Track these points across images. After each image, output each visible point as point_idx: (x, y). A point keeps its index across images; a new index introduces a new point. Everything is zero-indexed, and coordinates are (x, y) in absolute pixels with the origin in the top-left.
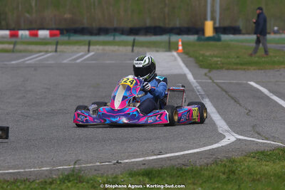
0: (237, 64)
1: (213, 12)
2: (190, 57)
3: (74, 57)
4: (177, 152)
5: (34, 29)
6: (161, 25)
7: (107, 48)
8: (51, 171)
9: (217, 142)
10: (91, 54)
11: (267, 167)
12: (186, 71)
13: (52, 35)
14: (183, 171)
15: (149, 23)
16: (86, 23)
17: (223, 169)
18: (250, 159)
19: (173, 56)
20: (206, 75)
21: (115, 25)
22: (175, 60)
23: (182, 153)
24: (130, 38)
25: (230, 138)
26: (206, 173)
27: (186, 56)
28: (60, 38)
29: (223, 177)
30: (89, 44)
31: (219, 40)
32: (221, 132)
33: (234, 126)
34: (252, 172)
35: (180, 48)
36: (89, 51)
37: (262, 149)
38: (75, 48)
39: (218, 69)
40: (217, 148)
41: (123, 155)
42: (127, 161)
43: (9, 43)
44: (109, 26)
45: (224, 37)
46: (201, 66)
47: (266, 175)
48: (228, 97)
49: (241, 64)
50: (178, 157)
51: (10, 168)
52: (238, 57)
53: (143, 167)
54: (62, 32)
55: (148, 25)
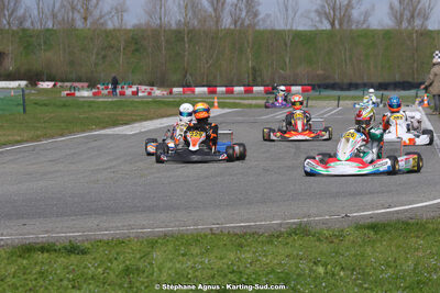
6: (410, 80)
8: (281, 224)
10: (340, 108)
12: (428, 124)
13: (303, 91)
14: (408, 224)
15: (398, 78)
16: (337, 78)
21: (366, 81)
26: (431, 226)
28: (312, 93)
30: (339, 99)
35: (426, 102)
36: (338, 106)
38: (325, 103)
42: (355, 214)
43: (263, 99)
44: (359, 81)
50: (407, 210)
53: (374, 220)
54: (314, 87)
55: (397, 80)
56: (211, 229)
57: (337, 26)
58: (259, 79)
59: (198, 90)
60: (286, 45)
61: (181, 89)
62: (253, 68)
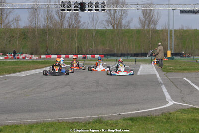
0: (179, 70)
1: (171, 47)
5: (93, 55)
8: (90, 117)
11: (185, 116)
12: (156, 72)
14: (147, 118)
16: (116, 52)
17: (165, 117)
18: (178, 112)
19: (152, 66)
20: (165, 74)
21: (128, 53)
22: (153, 68)
24: (134, 58)
26: (157, 119)
28: (104, 58)
29: (165, 120)
30: (116, 61)
31: (173, 59)
32: (167, 100)
33: (173, 98)
34: (178, 118)
35: (155, 63)
37: (184, 108)
38: (110, 62)
39: (170, 72)
40: (164, 108)
42: (124, 113)
43: (82, 60)
44: (126, 53)
45: (175, 58)
46: (164, 71)
47: (184, 120)
48: (173, 85)
51: (72, 116)
52: (180, 67)
53: (131, 116)
54: (105, 55)
55: (143, 52)
56: (58, 120)
57: (116, 28)
58: (80, 52)
59: (53, 56)
60: (92, 36)
61: (45, 56)
62: (78, 47)
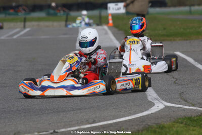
0: (164, 35)
2: (120, 30)
3: (11, 33)
4: (110, 120)
7: (42, 23)
9: (147, 109)
10: (27, 30)
11: (194, 132)
12: (116, 42)
18: (178, 124)
19: (104, 29)
22: (106, 33)
23: (115, 121)
25: (159, 105)
27: (116, 30)
30: (25, 20)
32: (150, 100)
33: (162, 95)
35: (111, 22)
36: (25, 27)
37: (189, 115)
40: (147, 115)
41: (59, 124)
42: (63, 130)
49: (168, 36)
52: (165, 29)
